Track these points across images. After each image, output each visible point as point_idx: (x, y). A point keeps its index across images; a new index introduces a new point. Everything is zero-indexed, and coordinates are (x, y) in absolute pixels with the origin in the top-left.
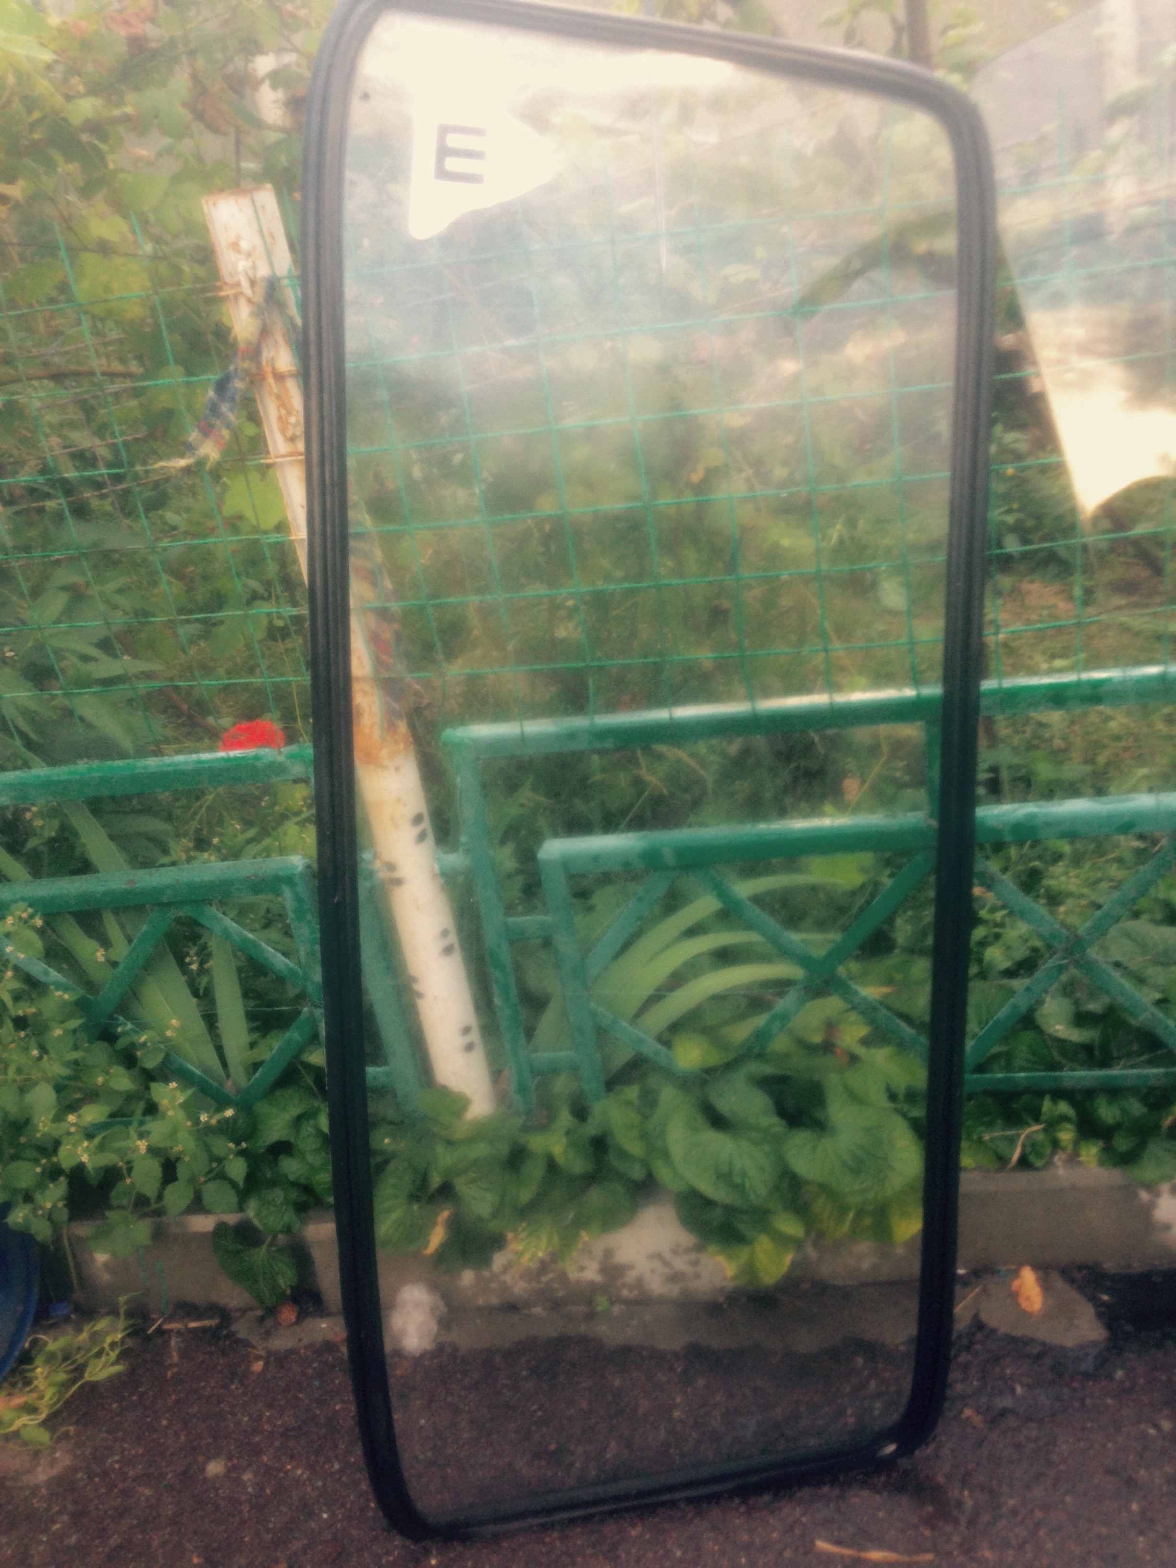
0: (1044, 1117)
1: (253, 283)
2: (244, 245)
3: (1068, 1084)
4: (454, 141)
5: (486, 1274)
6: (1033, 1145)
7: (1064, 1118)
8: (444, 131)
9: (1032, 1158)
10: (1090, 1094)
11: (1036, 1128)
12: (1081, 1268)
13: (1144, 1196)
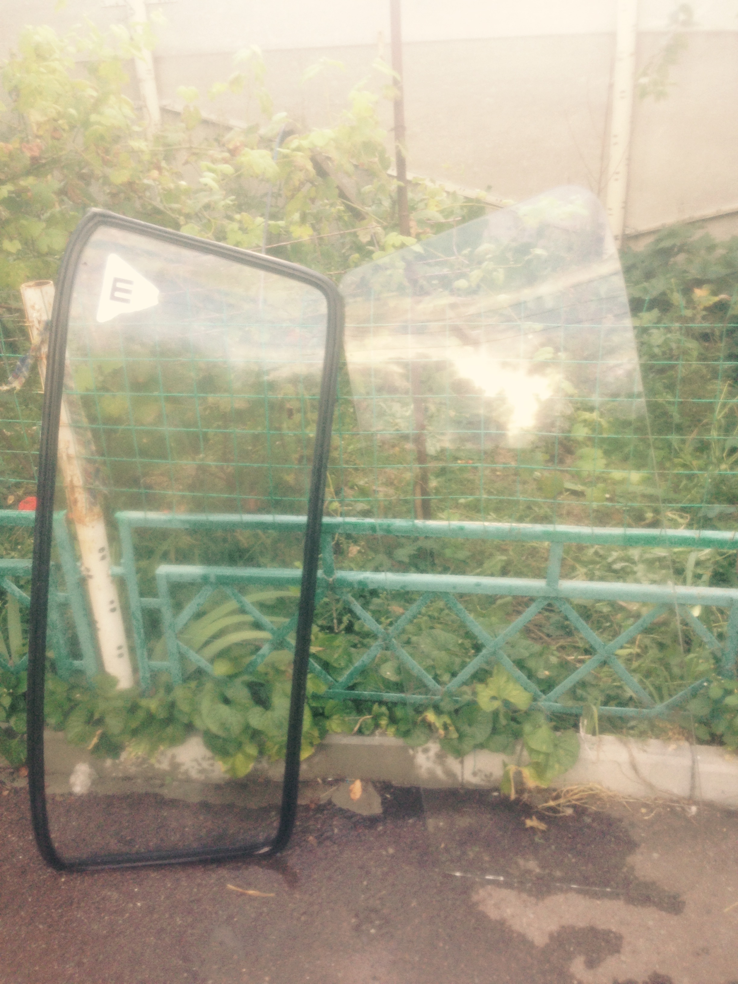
0: (373, 713)
1: (39, 322)
2: (37, 307)
3: (385, 699)
4: (119, 285)
5: (117, 761)
6: (366, 724)
7: (382, 714)
8: (116, 280)
9: (364, 730)
10: (395, 704)
11: (368, 717)
12: (380, 782)
13: (411, 752)
